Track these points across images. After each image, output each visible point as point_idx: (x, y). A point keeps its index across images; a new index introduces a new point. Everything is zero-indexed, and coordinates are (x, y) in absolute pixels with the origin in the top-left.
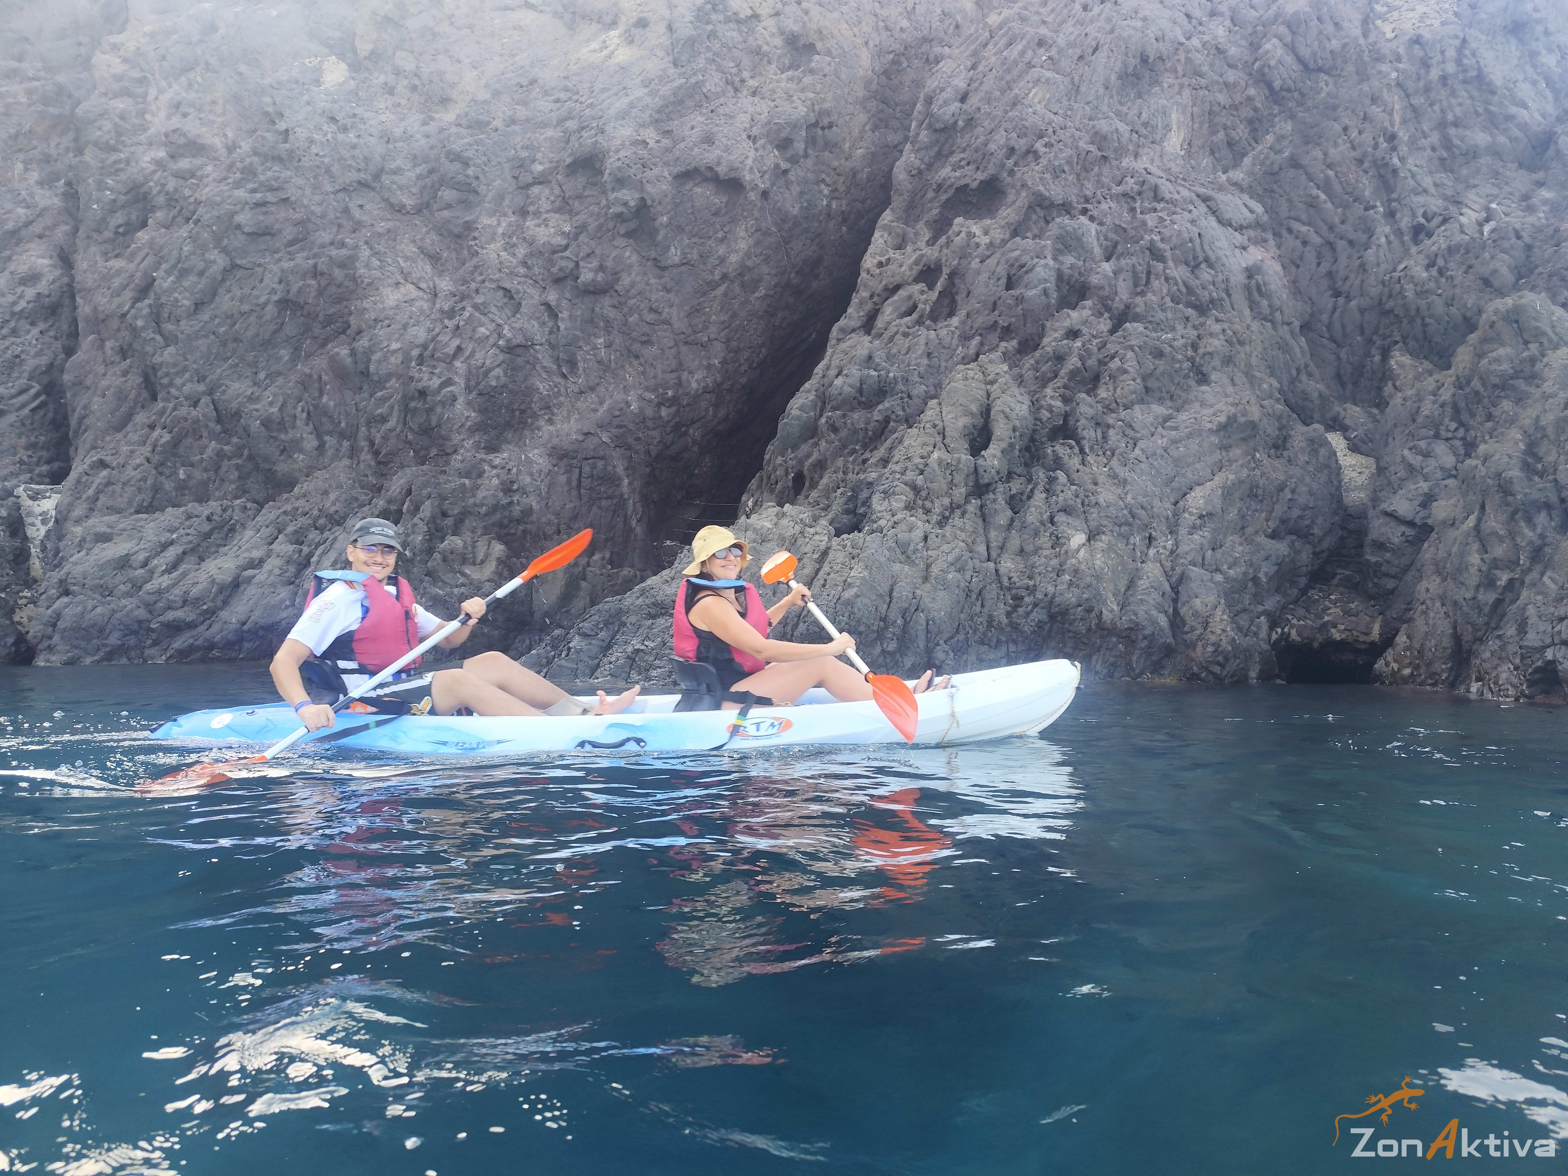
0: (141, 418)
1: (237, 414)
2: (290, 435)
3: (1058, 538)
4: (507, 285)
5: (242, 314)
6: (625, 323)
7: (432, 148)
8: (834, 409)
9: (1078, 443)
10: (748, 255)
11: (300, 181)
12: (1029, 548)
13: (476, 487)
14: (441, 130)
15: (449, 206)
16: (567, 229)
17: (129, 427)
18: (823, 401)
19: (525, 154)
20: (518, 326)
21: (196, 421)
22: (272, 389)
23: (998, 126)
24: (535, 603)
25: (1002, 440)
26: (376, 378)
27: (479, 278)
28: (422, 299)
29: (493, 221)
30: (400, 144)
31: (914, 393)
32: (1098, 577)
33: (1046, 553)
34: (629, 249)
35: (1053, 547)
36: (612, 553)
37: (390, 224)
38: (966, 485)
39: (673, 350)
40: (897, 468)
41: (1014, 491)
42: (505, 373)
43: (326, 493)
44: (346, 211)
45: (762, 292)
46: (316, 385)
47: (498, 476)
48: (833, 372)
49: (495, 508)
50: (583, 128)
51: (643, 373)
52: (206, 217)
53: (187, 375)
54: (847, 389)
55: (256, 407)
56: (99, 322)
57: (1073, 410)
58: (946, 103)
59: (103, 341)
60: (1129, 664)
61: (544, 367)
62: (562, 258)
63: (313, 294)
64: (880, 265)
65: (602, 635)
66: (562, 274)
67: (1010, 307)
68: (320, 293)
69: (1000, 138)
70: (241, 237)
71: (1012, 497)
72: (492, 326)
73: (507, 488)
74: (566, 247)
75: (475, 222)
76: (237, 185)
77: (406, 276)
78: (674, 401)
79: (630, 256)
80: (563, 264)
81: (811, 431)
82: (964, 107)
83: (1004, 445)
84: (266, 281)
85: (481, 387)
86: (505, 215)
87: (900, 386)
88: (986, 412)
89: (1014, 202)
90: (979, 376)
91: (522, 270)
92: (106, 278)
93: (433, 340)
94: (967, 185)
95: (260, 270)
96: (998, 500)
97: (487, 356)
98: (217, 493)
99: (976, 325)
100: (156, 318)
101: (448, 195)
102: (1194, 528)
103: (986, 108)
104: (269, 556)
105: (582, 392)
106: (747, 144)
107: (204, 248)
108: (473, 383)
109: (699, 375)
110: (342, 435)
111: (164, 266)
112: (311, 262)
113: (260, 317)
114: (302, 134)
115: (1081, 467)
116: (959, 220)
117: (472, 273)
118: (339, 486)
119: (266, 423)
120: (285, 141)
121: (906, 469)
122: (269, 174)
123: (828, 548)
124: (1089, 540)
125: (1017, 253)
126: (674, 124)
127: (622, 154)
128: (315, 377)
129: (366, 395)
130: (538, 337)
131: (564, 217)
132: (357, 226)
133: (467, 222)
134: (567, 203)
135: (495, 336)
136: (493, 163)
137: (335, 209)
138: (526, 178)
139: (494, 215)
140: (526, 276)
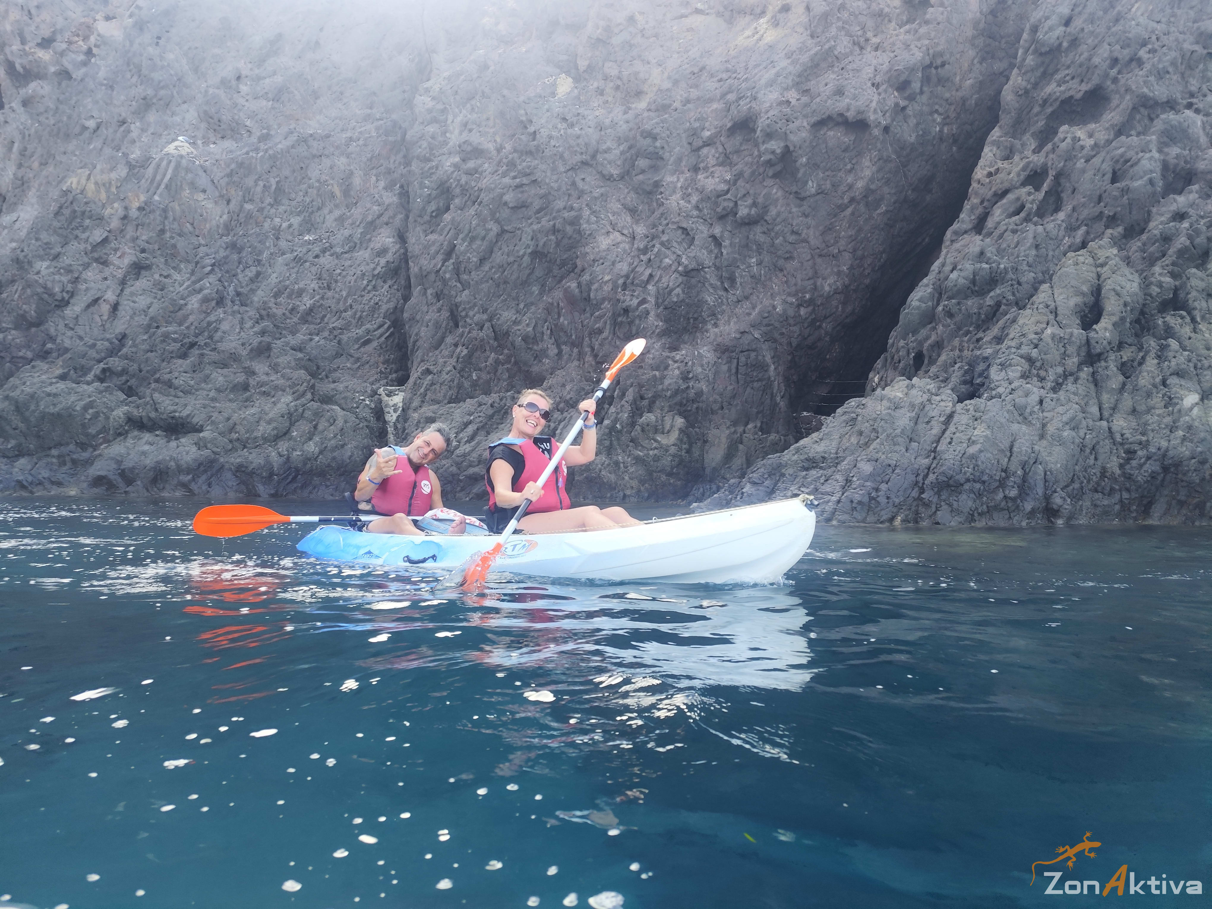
0: (449, 340)
1: (507, 334)
2: (540, 346)
4: (684, 225)
5: (509, 264)
6: (773, 245)
7: (631, 130)
10: (871, 180)
11: (543, 167)
12: (1142, 408)
13: (663, 377)
14: (637, 116)
15: (643, 172)
16: (728, 178)
17: (442, 347)
19: (697, 125)
20: (692, 255)
21: (482, 340)
22: (528, 315)
24: (706, 461)
26: (595, 302)
27: (665, 222)
28: (625, 242)
29: (674, 179)
30: (609, 130)
34: (776, 186)
35: (1166, 407)
36: (762, 422)
37: (603, 189)
39: (810, 262)
42: (683, 292)
43: (564, 385)
44: (574, 184)
45: (883, 209)
46: (556, 310)
47: (678, 368)
49: (677, 392)
50: (740, 98)
51: (786, 282)
52: (486, 199)
53: (476, 309)
55: (519, 327)
56: (423, 277)
57: (1183, 284)
58: (1051, 29)
59: (426, 289)
61: (711, 285)
62: (724, 200)
63: (553, 246)
64: (990, 175)
66: (724, 213)
68: (558, 244)
70: (507, 211)
72: (673, 257)
73: (685, 377)
74: (728, 192)
75: (661, 180)
76: (504, 175)
77: (613, 226)
78: (810, 302)
79: (776, 192)
80: (726, 204)
82: (1068, 29)
84: (523, 239)
85: (666, 303)
86: (683, 173)
89: (1118, 106)
91: (695, 213)
92: (427, 247)
93: (633, 271)
94: (1071, 97)
95: (519, 232)
98: (496, 388)
99: (1082, 217)
100: (457, 272)
101: (642, 163)
105: (739, 301)
106: (871, 92)
107: (484, 221)
108: (660, 301)
109: (830, 280)
110: (573, 345)
111: (461, 236)
112: (551, 223)
113: (520, 265)
114: (544, 132)
116: (1064, 128)
117: (660, 219)
118: (572, 380)
119: (525, 339)
120: (534, 140)
122: (524, 164)
125: (1122, 150)
126: (811, 84)
127: (770, 114)
128: (555, 304)
129: (588, 315)
130: (707, 262)
131: (726, 169)
132: (581, 194)
133: (656, 182)
134: (728, 158)
135: (676, 264)
136: (674, 135)
137: (566, 183)
138: (698, 143)
139: (675, 174)
140: (698, 217)
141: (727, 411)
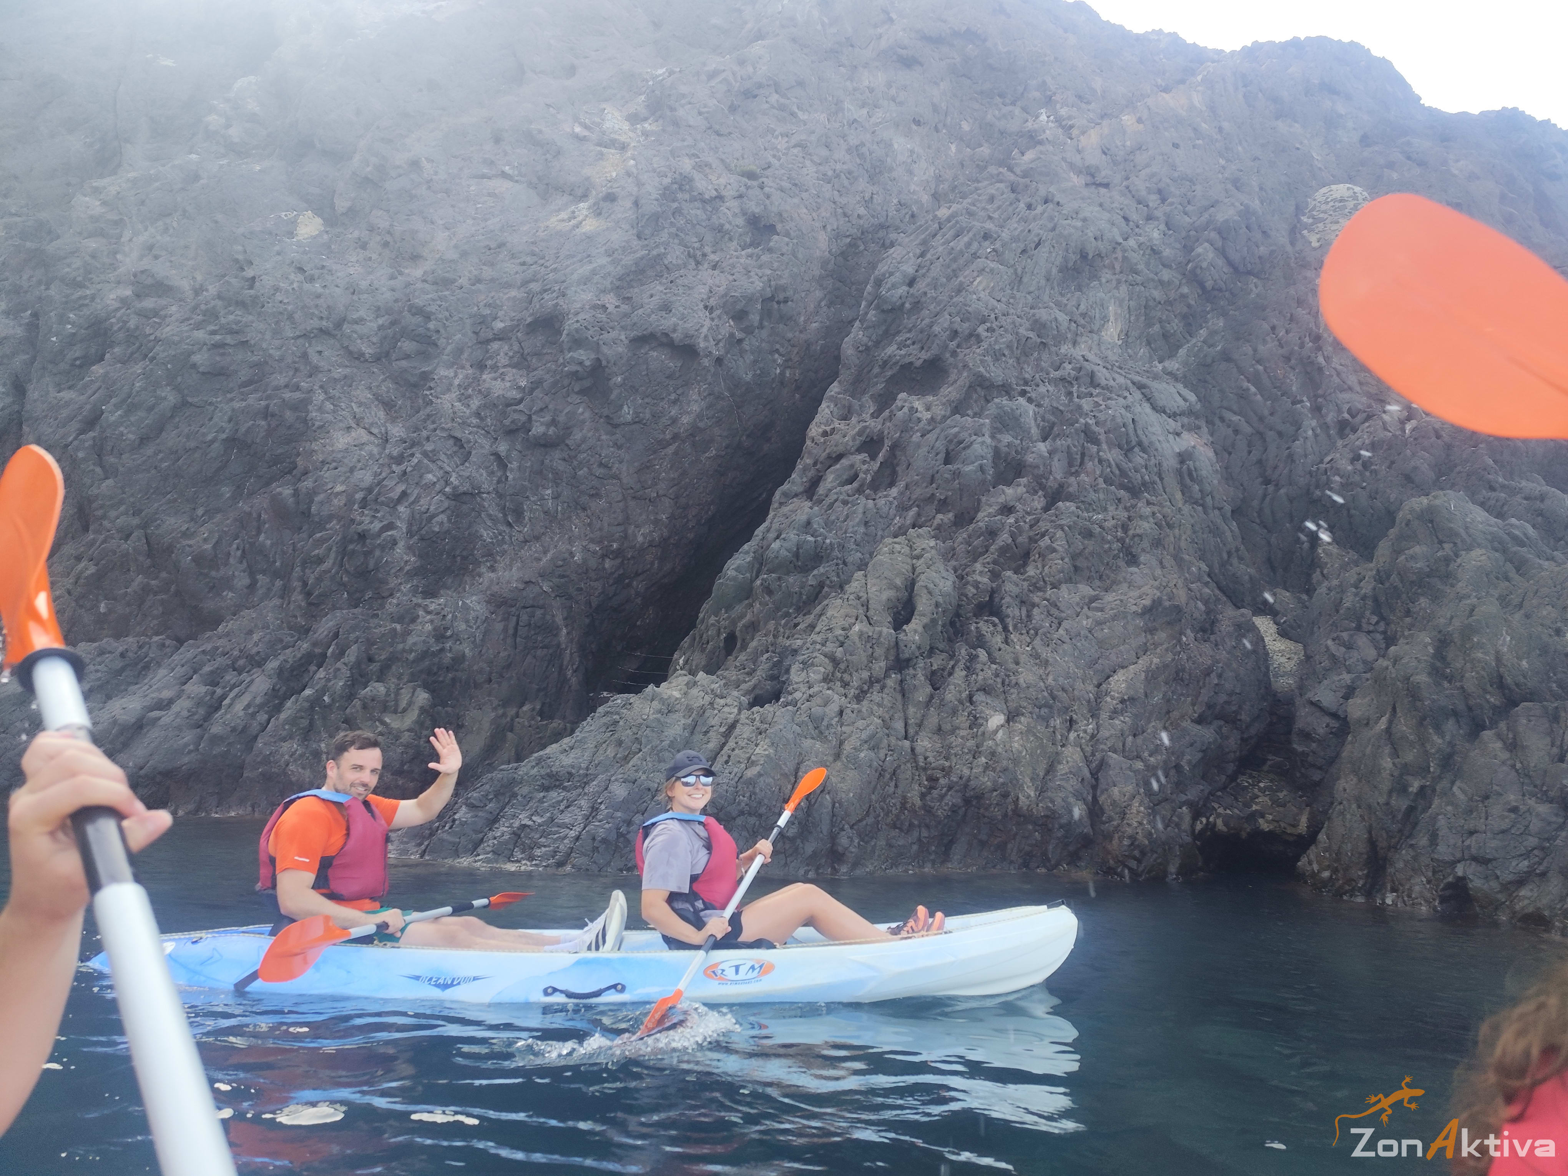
0: (72, 548)
1: (169, 549)
2: (222, 573)
3: (976, 718)
4: (458, 434)
5: (187, 450)
6: (574, 477)
7: (396, 301)
8: (770, 571)
9: (1002, 621)
10: (700, 416)
11: (260, 326)
12: (947, 727)
13: (408, 633)
14: (408, 285)
15: (407, 357)
16: (523, 384)
18: (760, 562)
19: (487, 311)
20: (466, 474)
21: (126, 555)
22: (208, 526)
23: (943, 310)
25: (924, 615)
26: (317, 519)
27: (432, 427)
28: (373, 443)
29: (450, 373)
30: (365, 296)
31: (850, 559)
32: (1016, 761)
33: (963, 733)
34: (583, 405)
35: (970, 728)
36: (543, 704)
37: (348, 371)
38: (887, 658)
39: (621, 504)
40: (818, 639)
41: (935, 667)
42: (449, 520)
43: (250, 633)
44: (305, 355)
45: (713, 452)
46: (255, 524)
47: (432, 621)
48: (772, 535)
49: (425, 655)
50: (545, 291)
51: (590, 525)
52: (162, 355)
53: (122, 508)
54: (784, 553)
55: (190, 542)
57: (999, 586)
58: (894, 286)
60: (1045, 854)
61: (489, 516)
62: (515, 411)
63: (262, 434)
64: (825, 434)
65: (491, 806)
66: (513, 427)
67: (947, 481)
68: (270, 433)
69: (944, 321)
70: (196, 376)
71: (933, 673)
72: (440, 474)
73: (440, 635)
74: (521, 401)
75: (432, 372)
76: (198, 327)
77: (358, 421)
78: (618, 553)
79: (583, 412)
80: (515, 416)
81: (746, 593)
82: (912, 291)
83: (926, 620)
84: (215, 419)
85: (423, 532)
86: (463, 368)
87: (836, 553)
88: (911, 585)
89: (955, 381)
90: (906, 550)
91: (475, 421)
92: (55, 408)
93: (379, 483)
94: (911, 363)
95: (210, 408)
96: (918, 676)
97: (432, 503)
98: (137, 629)
99: (914, 497)
100: (99, 451)
101: (407, 346)
102: (1114, 714)
103: (932, 293)
104: (179, 697)
105: (526, 541)
106: (703, 314)
107: (156, 385)
108: (415, 528)
109: (645, 530)
110: (276, 575)
111: (113, 401)
112: (263, 403)
113: (205, 454)
114: (268, 281)
115: (1003, 646)
116: (903, 395)
117: (425, 421)
118: (266, 626)
119: (198, 560)
120: (251, 287)
121: (827, 640)
122: (231, 317)
123: (736, 722)
124: (1008, 721)
125: (956, 429)
126: (634, 292)
127: (581, 317)
128: (255, 515)
129: (304, 535)
130: (485, 486)
131: (521, 372)
132: (314, 371)
133: (424, 372)
134: (526, 360)
135: (442, 482)
136: (455, 318)
137: (293, 353)
138: (486, 334)
139: (452, 367)
140: (478, 427)
141: (496, 686)
